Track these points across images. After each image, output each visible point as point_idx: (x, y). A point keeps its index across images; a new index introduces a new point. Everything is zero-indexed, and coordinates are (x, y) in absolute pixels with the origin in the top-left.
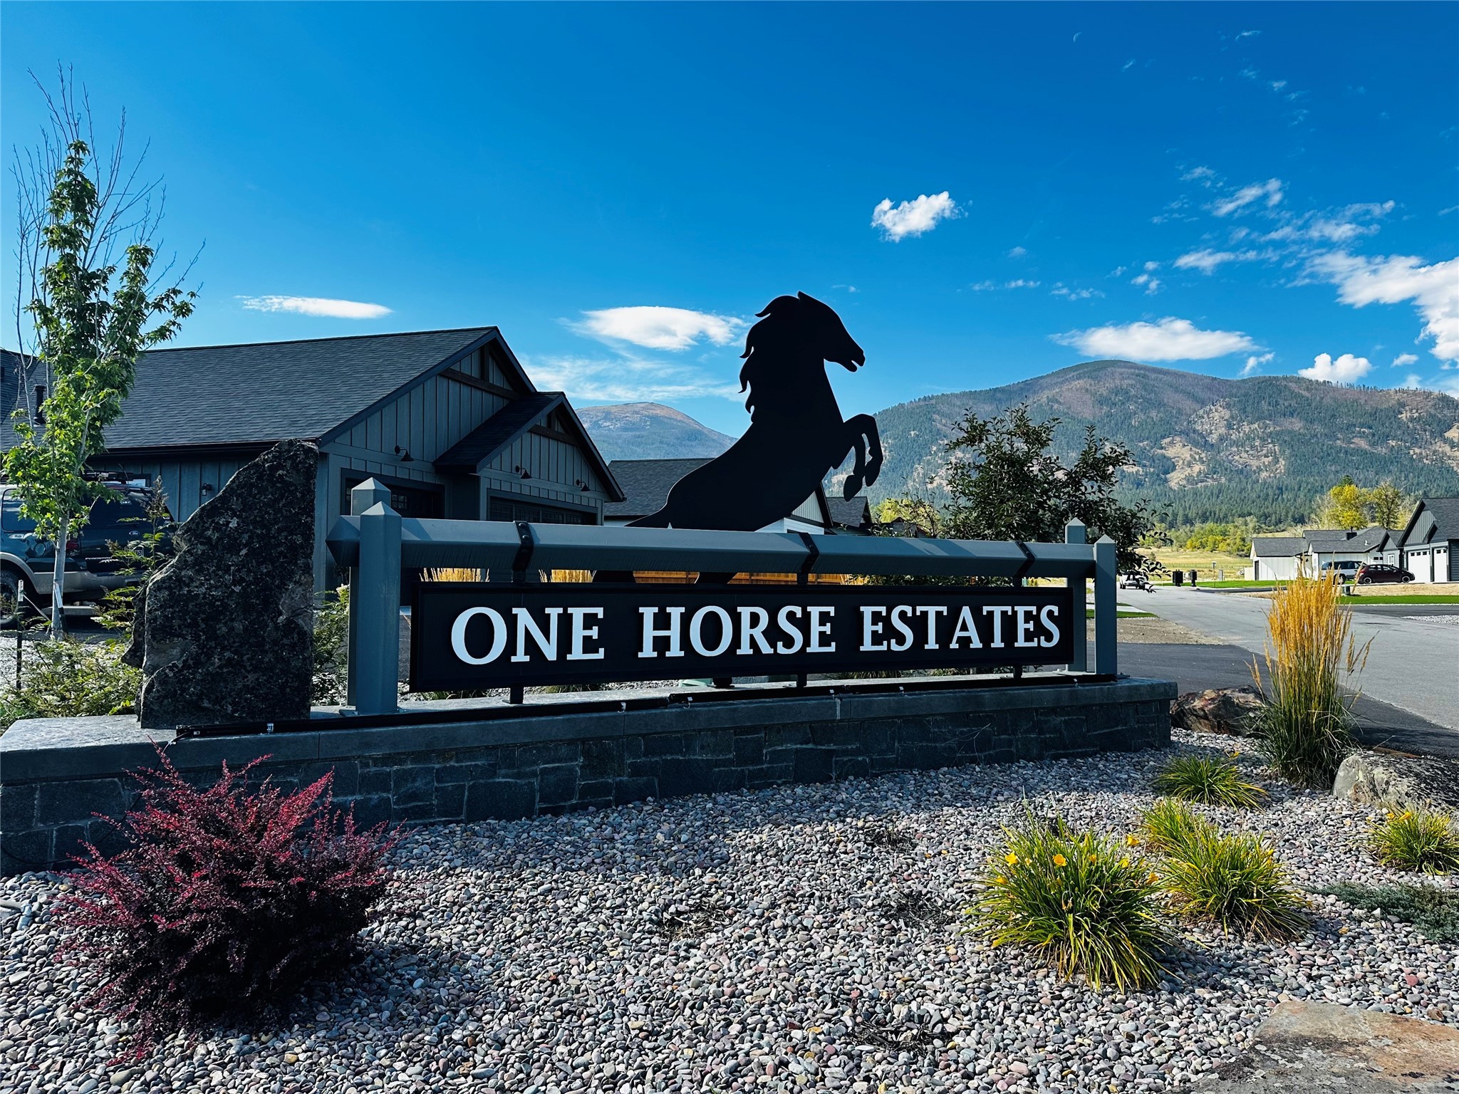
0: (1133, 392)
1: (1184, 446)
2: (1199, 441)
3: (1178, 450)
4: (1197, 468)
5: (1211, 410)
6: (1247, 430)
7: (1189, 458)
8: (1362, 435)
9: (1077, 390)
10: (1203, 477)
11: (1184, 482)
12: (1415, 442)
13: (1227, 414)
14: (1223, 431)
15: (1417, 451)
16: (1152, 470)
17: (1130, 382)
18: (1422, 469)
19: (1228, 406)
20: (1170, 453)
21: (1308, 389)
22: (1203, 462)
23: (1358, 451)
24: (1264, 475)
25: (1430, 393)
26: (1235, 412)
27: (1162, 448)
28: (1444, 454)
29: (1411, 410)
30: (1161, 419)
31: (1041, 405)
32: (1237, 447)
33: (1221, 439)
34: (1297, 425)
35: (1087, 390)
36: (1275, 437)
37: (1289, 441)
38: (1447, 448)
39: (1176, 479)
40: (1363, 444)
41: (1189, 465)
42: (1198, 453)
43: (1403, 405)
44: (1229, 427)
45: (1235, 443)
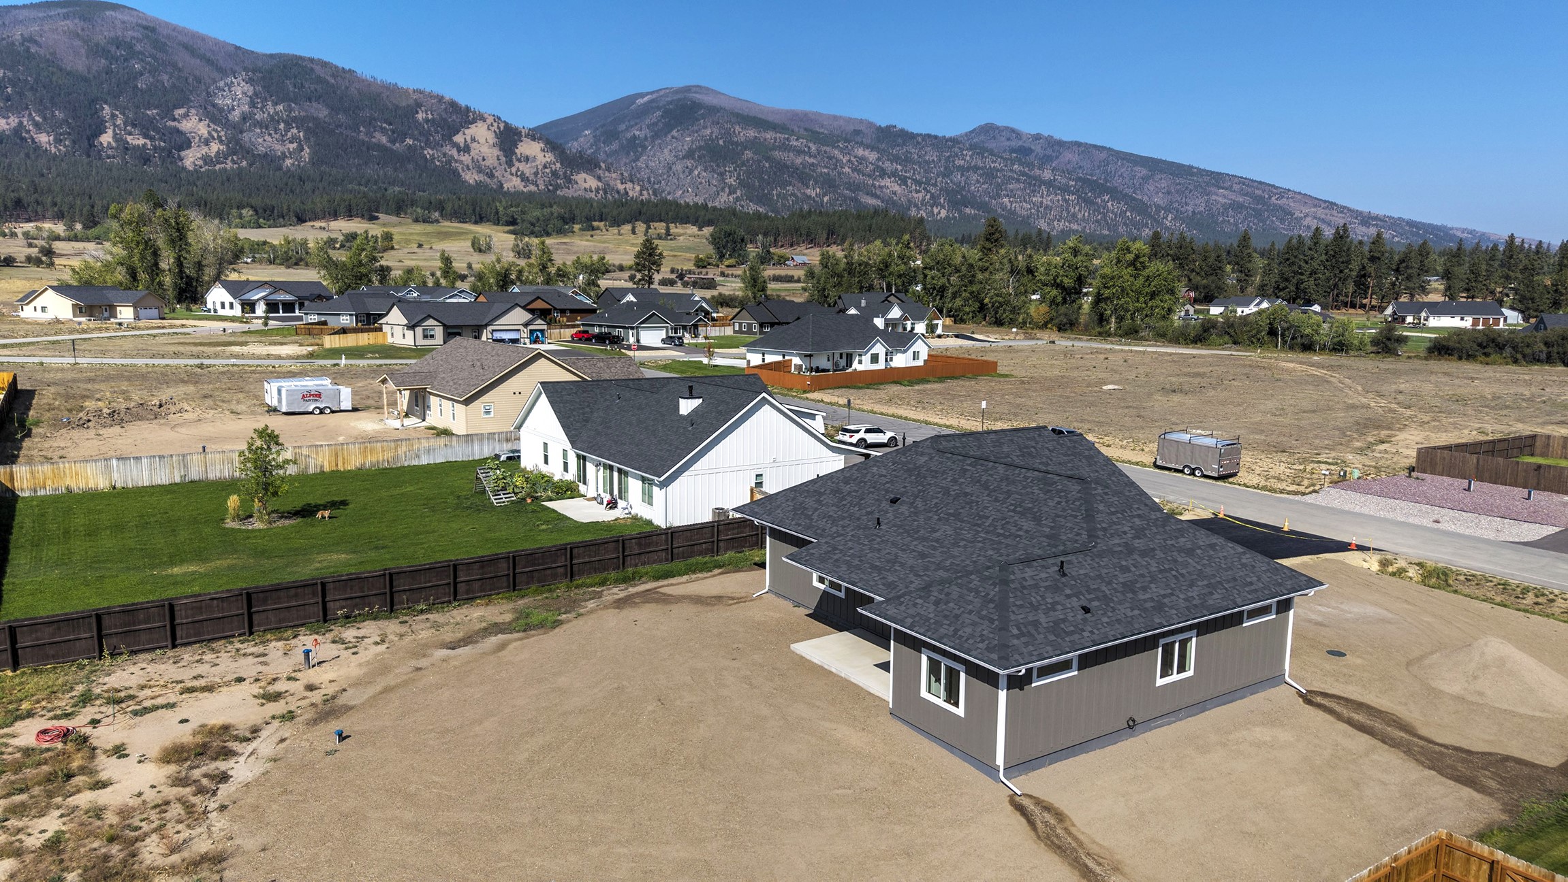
0: (138, 47)
1: (201, 120)
2: (215, 115)
3: (194, 125)
4: (215, 147)
5: (232, 82)
6: (272, 111)
7: (206, 135)
8: (383, 131)
9: (65, 32)
10: (220, 157)
11: (200, 163)
12: (428, 144)
13: (249, 89)
14: (246, 108)
15: (431, 152)
16: (162, 144)
17: (135, 34)
18: (434, 170)
19: (250, 81)
20: (186, 126)
21: (334, 76)
22: (221, 142)
23: (379, 147)
24: (288, 162)
25: (442, 97)
26: (259, 88)
27: (175, 120)
28: (452, 156)
29: (426, 111)
30: (174, 86)
31: (13, 44)
32: (261, 128)
33: (244, 118)
34: (322, 112)
35: (78, 35)
36: (300, 122)
37: (314, 129)
38: (454, 152)
39: (191, 158)
40: (384, 140)
41: (207, 143)
42: (216, 131)
43: (419, 105)
44: (253, 104)
45: (260, 124)
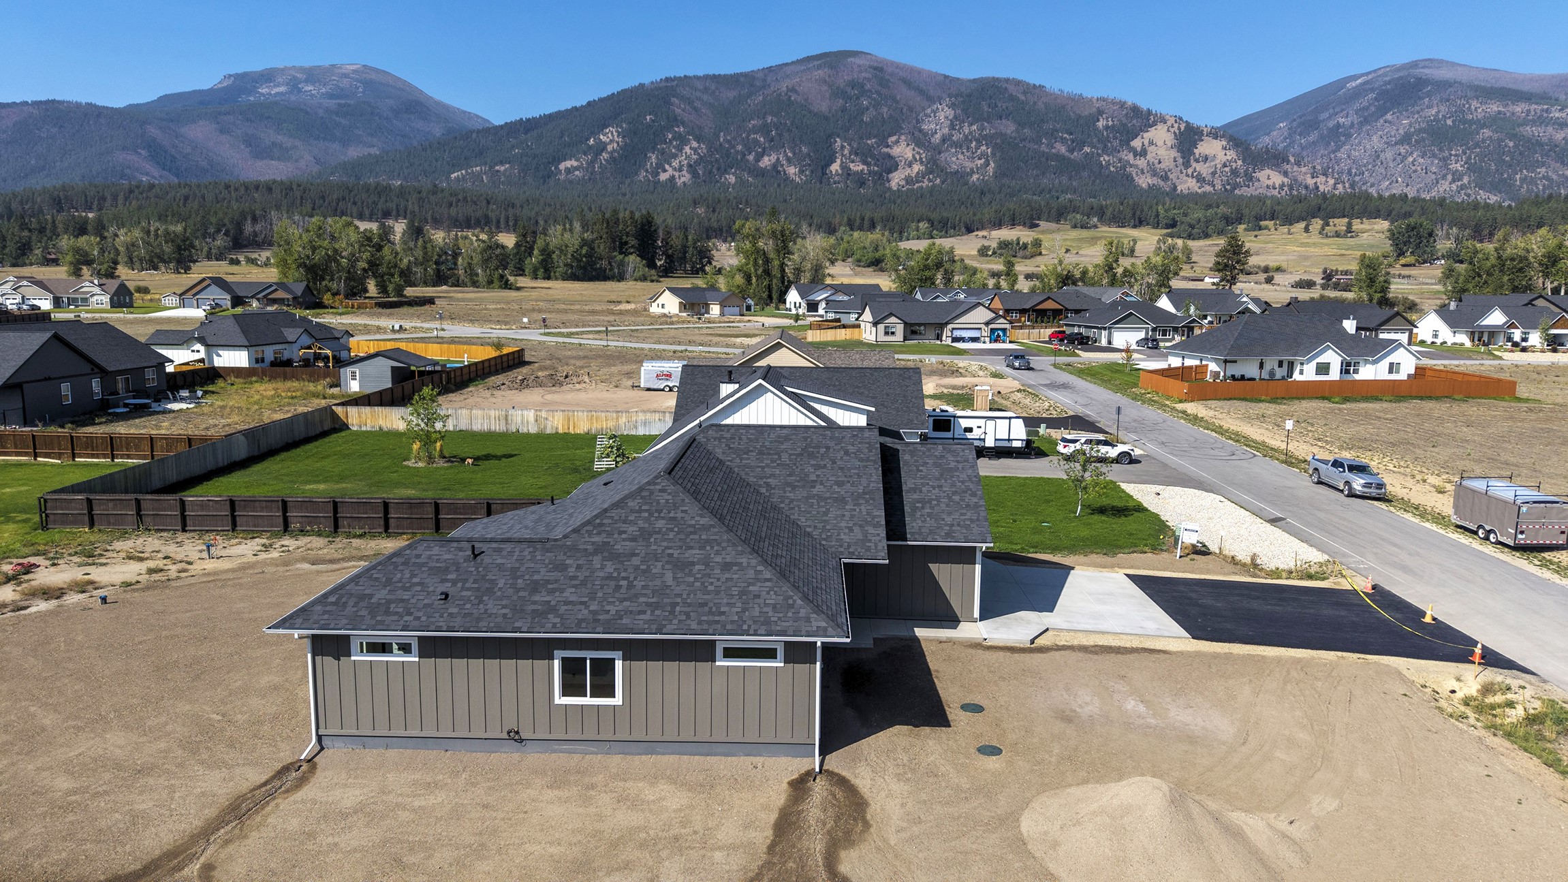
0: (868, 86)
1: (908, 145)
2: (920, 139)
3: (902, 150)
4: (917, 168)
5: (938, 109)
6: (967, 131)
7: (911, 158)
8: (1063, 140)
9: (816, 80)
10: (920, 176)
11: (903, 183)
12: (1105, 150)
13: (950, 113)
14: (946, 131)
15: (1107, 158)
16: (876, 168)
17: (867, 75)
18: (1108, 176)
19: (952, 106)
20: (896, 151)
21: (1024, 93)
22: (922, 163)
23: (1058, 157)
24: (975, 177)
25: (1125, 103)
26: (959, 112)
27: (888, 146)
28: (1128, 162)
29: (1107, 118)
30: (891, 117)
31: (780, 94)
32: (956, 148)
33: (944, 140)
34: (1009, 127)
35: (825, 81)
36: (989, 140)
37: (1001, 145)
38: (1131, 156)
39: (896, 180)
40: (1063, 150)
41: (910, 165)
42: (919, 153)
43: (1100, 112)
44: (952, 127)
45: (958, 145)
